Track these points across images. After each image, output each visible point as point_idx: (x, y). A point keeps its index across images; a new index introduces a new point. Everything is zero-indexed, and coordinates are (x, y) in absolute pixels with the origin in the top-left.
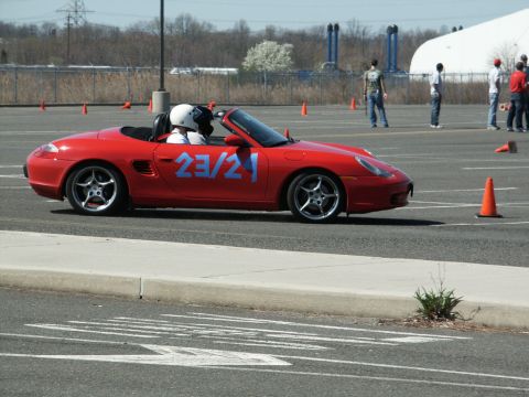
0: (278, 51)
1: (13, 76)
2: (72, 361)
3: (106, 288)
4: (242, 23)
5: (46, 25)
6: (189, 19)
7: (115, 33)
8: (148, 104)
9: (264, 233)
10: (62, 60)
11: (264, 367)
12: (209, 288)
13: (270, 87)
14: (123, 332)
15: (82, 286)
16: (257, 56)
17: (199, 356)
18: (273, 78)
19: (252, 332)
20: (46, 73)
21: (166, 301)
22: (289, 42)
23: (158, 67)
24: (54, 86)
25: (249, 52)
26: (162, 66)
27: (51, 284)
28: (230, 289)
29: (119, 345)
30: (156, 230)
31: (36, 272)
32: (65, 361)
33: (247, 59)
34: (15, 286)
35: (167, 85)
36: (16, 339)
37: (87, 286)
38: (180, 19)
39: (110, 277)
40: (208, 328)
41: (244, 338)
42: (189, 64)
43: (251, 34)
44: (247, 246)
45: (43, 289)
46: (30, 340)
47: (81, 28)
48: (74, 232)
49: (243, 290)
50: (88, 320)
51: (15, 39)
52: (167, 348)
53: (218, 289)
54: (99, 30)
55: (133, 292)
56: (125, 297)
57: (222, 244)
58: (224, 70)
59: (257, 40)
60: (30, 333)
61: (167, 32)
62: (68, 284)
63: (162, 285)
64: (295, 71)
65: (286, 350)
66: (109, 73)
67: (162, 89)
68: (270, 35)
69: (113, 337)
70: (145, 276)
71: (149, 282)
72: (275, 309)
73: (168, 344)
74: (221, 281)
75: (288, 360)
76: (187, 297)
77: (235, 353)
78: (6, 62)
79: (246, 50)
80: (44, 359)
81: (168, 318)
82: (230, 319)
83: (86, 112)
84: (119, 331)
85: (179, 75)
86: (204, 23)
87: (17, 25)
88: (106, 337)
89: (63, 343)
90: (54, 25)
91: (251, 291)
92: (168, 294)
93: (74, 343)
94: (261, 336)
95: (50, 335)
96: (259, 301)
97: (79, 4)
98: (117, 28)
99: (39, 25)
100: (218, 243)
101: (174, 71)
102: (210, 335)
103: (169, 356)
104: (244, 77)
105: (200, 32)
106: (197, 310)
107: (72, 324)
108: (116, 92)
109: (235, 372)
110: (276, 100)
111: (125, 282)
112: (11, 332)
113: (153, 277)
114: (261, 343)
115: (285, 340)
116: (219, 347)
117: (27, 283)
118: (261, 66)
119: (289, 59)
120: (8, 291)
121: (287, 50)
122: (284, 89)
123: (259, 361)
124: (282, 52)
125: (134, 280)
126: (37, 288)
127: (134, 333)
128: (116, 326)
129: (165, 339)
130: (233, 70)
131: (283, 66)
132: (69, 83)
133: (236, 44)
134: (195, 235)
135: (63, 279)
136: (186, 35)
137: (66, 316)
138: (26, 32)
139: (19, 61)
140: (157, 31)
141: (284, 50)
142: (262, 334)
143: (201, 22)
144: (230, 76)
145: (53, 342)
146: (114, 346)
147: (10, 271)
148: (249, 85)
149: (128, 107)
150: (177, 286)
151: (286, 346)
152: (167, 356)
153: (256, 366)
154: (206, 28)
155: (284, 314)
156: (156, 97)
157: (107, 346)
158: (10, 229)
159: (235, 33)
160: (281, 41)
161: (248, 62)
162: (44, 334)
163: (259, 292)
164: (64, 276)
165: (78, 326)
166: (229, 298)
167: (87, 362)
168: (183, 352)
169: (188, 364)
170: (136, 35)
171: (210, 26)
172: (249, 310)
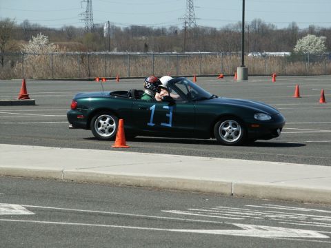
0: (317, 41)
1: (151, 59)
2: (191, 233)
3: (210, 189)
4: (294, 23)
5: (171, 28)
6: (260, 22)
7: (214, 31)
8: (234, 76)
9: (310, 155)
10: (181, 49)
11: (312, 239)
12: (275, 189)
13: (311, 64)
14: (222, 216)
15: (195, 187)
16: (303, 44)
17: (270, 231)
18: (313, 58)
19: (303, 216)
20: (172, 57)
21: (248, 197)
22: (324, 35)
23: (240, 52)
24: (176, 65)
25: (298, 42)
26: (243, 52)
27: (177, 186)
28: (289, 190)
29: (220, 224)
30: (241, 153)
31: (167, 179)
32: (186, 233)
33: (297, 46)
34: (155, 187)
35: (246, 63)
36: (156, 219)
37: (199, 188)
38: (254, 22)
39: (213, 182)
40: (275, 214)
41: (298, 220)
42: (260, 50)
43: (299, 31)
44: (299, 163)
45: (172, 189)
46: (165, 220)
47: (193, 29)
48: (190, 154)
49: (297, 190)
50: (199, 208)
51: (152, 37)
52: (249, 226)
53: (281, 189)
54: (204, 30)
55: (227, 191)
56: (222, 194)
57: (283, 161)
58: (282, 54)
59: (303, 34)
60: (164, 216)
61: (246, 30)
62: (187, 186)
63: (245, 187)
64: (328, 53)
65: (326, 228)
66: (210, 57)
67: (243, 66)
68: (311, 31)
69: (216, 219)
70: (235, 181)
71: (237, 185)
72: (318, 202)
73: (250, 224)
74: (282, 184)
75: (327, 235)
76: (261, 194)
77: (293, 230)
78: (147, 51)
79: (296, 41)
80: (174, 232)
81: (249, 208)
82: (288, 208)
83: (196, 80)
84: (219, 215)
85: (254, 57)
86: (270, 24)
87: (154, 28)
88: (211, 219)
89: (185, 222)
90: (177, 27)
91: (302, 191)
92: (249, 192)
93: (192, 222)
94: (309, 219)
95: (177, 217)
96: (308, 197)
97: (192, 14)
98: (215, 29)
99: (168, 28)
100: (280, 161)
101: (250, 55)
102: (277, 218)
103: (251, 231)
104: (295, 58)
105: (267, 30)
106: (267, 202)
107: (189, 211)
108: (214, 68)
109: (293, 241)
110: (315, 72)
111: (222, 185)
112: (153, 215)
113: (239, 182)
114: (309, 224)
115: (325, 222)
116: (283, 226)
117: (162, 185)
118: (306, 51)
119: (324, 45)
120: (151, 190)
121: (322, 40)
122: (320, 65)
123: (308, 235)
124: (320, 41)
125: (228, 183)
126: (168, 189)
127: (229, 216)
128: (217, 212)
129: (248, 221)
130: (287, 53)
131: (320, 50)
132: (186, 63)
133: (290, 37)
134: (265, 155)
135: (184, 183)
136: (257, 32)
137: (186, 206)
138: (159, 32)
139: (155, 50)
140: (240, 30)
141: (320, 40)
142: (310, 218)
143: (267, 24)
144: (286, 57)
145: (180, 221)
146: (216, 224)
147: (152, 177)
148: (298, 63)
149: (222, 77)
150: (255, 188)
151: (325, 225)
152: (249, 230)
153: (307, 238)
154: (270, 27)
155: (324, 206)
156: (239, 71)
157: (212, 224)
158: (151, 152)
159: (289, 30)
160: (318, 35)
161: (297, 48)
162: (173, 216)
163: (307, 191)
164: (184, 181)
165: (194, 212)
166: (287, 195)
167: (200, 234)
168: (260, 229)
169: (263, 236)
170: (227, 32)
171: (273, 26)
172: (301, 203)
